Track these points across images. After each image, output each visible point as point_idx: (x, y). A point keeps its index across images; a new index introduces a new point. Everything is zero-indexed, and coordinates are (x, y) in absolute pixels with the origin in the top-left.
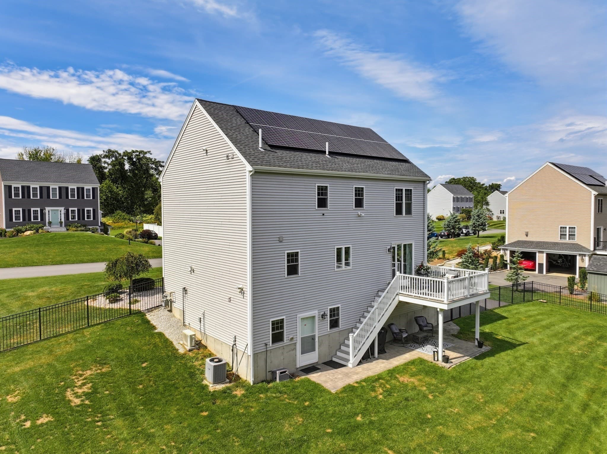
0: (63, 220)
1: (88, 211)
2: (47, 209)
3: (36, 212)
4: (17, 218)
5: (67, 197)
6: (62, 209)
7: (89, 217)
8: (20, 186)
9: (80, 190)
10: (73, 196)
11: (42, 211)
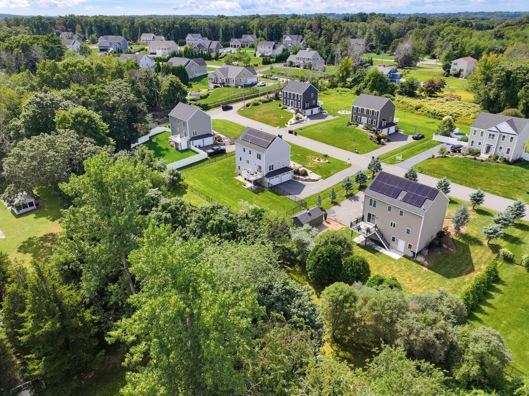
0: (366, 123)
1: (375, 121)
2: (362, 117)
3: (359, 118)
4: (354, 119)
5: (369, 114)
6: (367, 118)
7: (374, 123)
8: (356, 107)
9: (373, 112)
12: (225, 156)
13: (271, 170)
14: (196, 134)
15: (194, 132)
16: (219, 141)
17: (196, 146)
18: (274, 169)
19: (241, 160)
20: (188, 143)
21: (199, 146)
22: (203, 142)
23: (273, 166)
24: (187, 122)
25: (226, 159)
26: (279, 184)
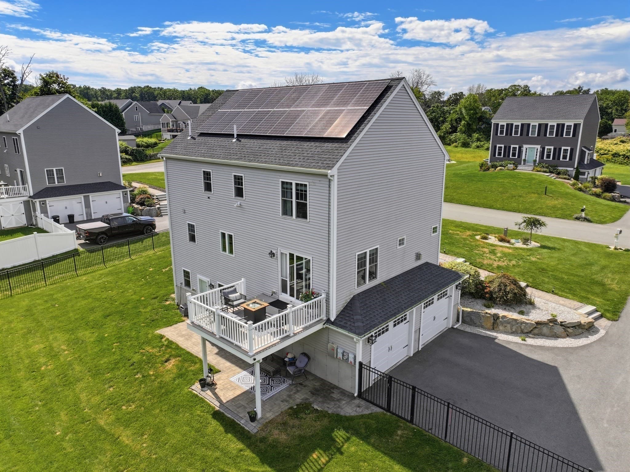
0: (538, 159)
1: (566, 151)
2: (525, 146)
3: (514, 149)
4: (500, 154)
5: (545, 135)
6: (539, 147)
7: (565, 157)
8: (505, 124)
9: (560, 127)
10: (551, 133)
11: (520, 148)
12: (148, 242)
13: (369, 284)
14: (61, 178)
15: (50, 173)
16: (142, 204)
17: (56, 219)
18: (383, 276)
19: (192, 238)
20: (28, 207)
21: (71, 217)
22: (88, 206)
23: (374, 254)
24: (20, 131)
25: (151, 252)
26: (410, 360)
